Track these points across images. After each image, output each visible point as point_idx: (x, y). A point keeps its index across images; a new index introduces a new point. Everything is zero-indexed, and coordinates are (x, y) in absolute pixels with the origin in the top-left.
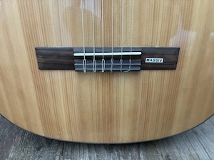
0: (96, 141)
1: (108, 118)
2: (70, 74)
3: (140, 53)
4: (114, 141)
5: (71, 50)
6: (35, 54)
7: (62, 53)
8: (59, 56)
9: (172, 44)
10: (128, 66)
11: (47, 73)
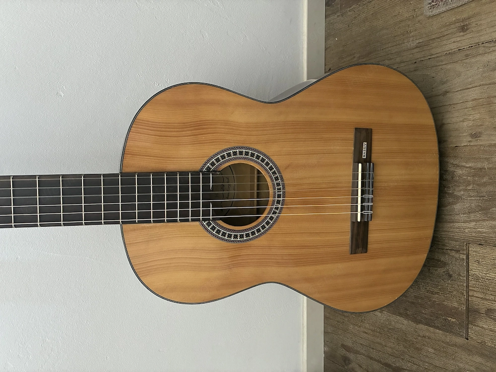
0: (436, 202)
1: (412, 190)
2: (372, 225)
3: (360, 165)
4: (437, 183)
5: (353, 223)
6: (355, 255)
7: (355, 231)
8: (358, 234)
9: (351, 136)
10: (370, 174)
11: (370, 246)
